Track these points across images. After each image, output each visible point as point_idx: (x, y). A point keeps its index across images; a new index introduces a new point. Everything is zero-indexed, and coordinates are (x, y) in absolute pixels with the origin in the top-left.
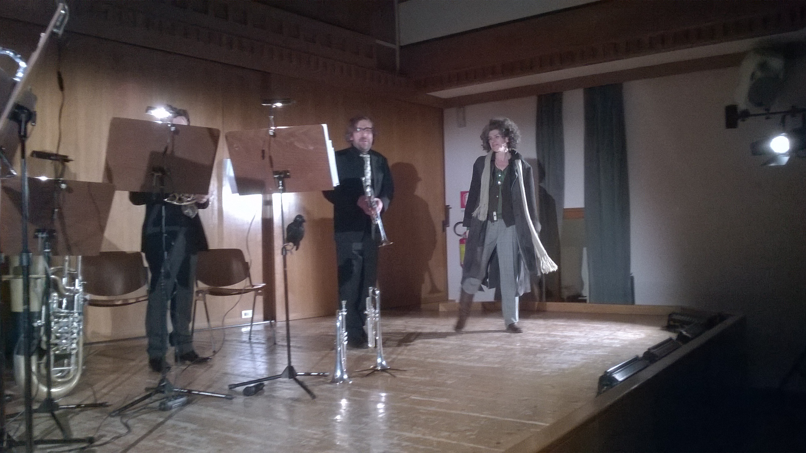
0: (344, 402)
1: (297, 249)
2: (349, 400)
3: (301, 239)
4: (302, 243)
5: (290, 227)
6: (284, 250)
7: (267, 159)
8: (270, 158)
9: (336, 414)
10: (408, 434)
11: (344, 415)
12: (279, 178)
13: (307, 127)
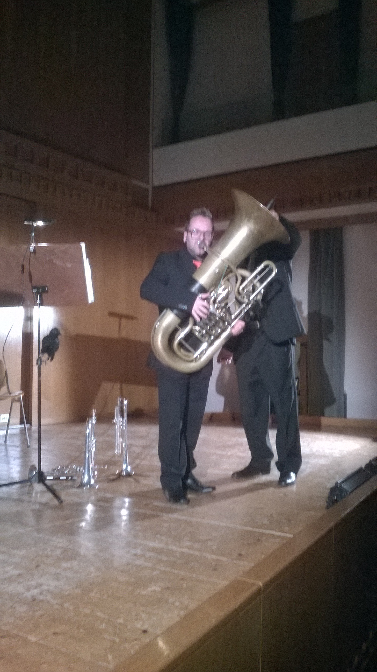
0: (90, 508)
1: (52, 360)
2: (95, 505)
3: (56, 350)
4: (57, 355)
5: (46, 339)
6: (40, 361)
7: (26, 274)
8: (30, 273)
9: (82, 521)
10: (151, 544)
11: (89, 521)
12: (37, 293)
13: (66, 246)
